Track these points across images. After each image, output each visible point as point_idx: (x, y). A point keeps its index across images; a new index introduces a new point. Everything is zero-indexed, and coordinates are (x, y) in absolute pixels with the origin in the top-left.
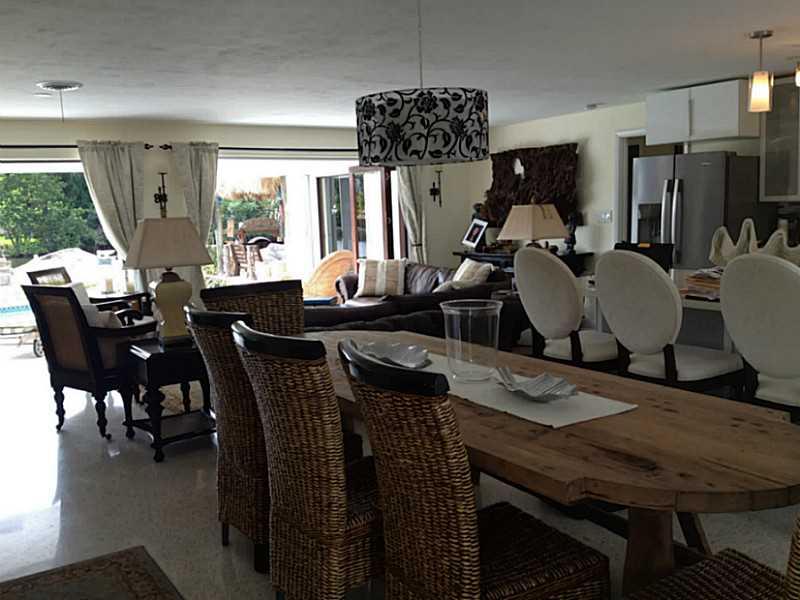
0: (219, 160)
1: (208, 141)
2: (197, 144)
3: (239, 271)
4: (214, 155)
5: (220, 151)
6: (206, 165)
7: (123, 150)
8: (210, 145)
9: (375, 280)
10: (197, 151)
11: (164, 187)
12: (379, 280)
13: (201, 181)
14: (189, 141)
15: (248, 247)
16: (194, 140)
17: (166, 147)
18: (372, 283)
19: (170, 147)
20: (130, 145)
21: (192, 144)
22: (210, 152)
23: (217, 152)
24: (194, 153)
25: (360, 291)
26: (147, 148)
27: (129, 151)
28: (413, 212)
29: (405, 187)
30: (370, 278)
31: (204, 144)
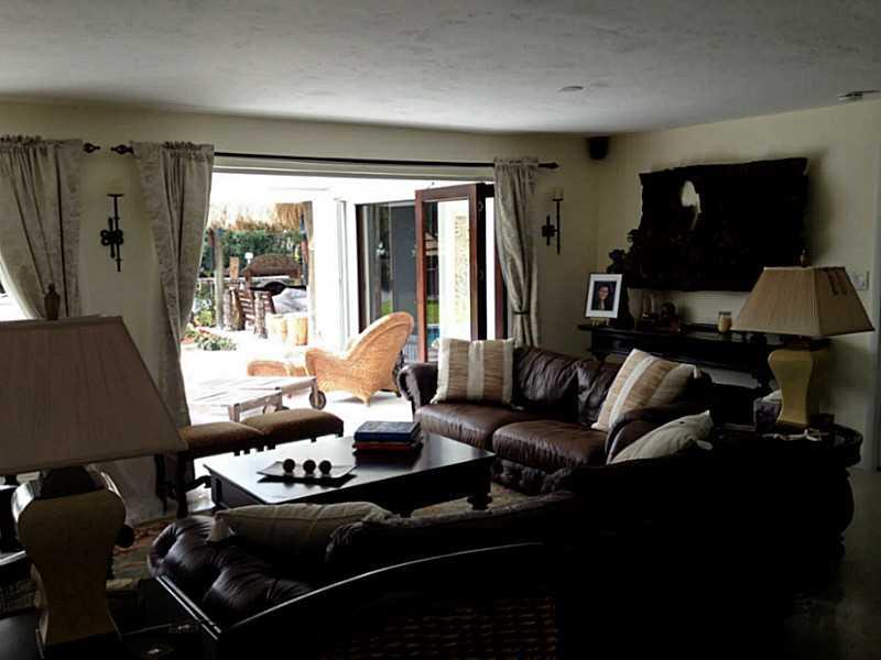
0: (214, 175)
1: (196, 142)
2: (178, 146)
3: (244, 323)
4: (206, 165)
5: (216, 159)
6: (191, 182)
7: (44, 153)
8: (200, 147)
9: (466, 375)
10: (177, 157)
11: (117, 218)
12: (472, 374)
13: (182, 209)
14: (162, 141)
15: (257, 294)
16: (173, 140)
17: (122, 150)
18: (461, 378)
19: (130, 150)
20: (58, 144)
21: (168, 146)
22: (199, 159)
23: (210, 161)
24: (171, 162)
25: (441, 392)
26: (90, 151)
27: (56, 157)
28: (519, 263)
29: (508, 224)
30: (457, 371)
31: (191, 146)
